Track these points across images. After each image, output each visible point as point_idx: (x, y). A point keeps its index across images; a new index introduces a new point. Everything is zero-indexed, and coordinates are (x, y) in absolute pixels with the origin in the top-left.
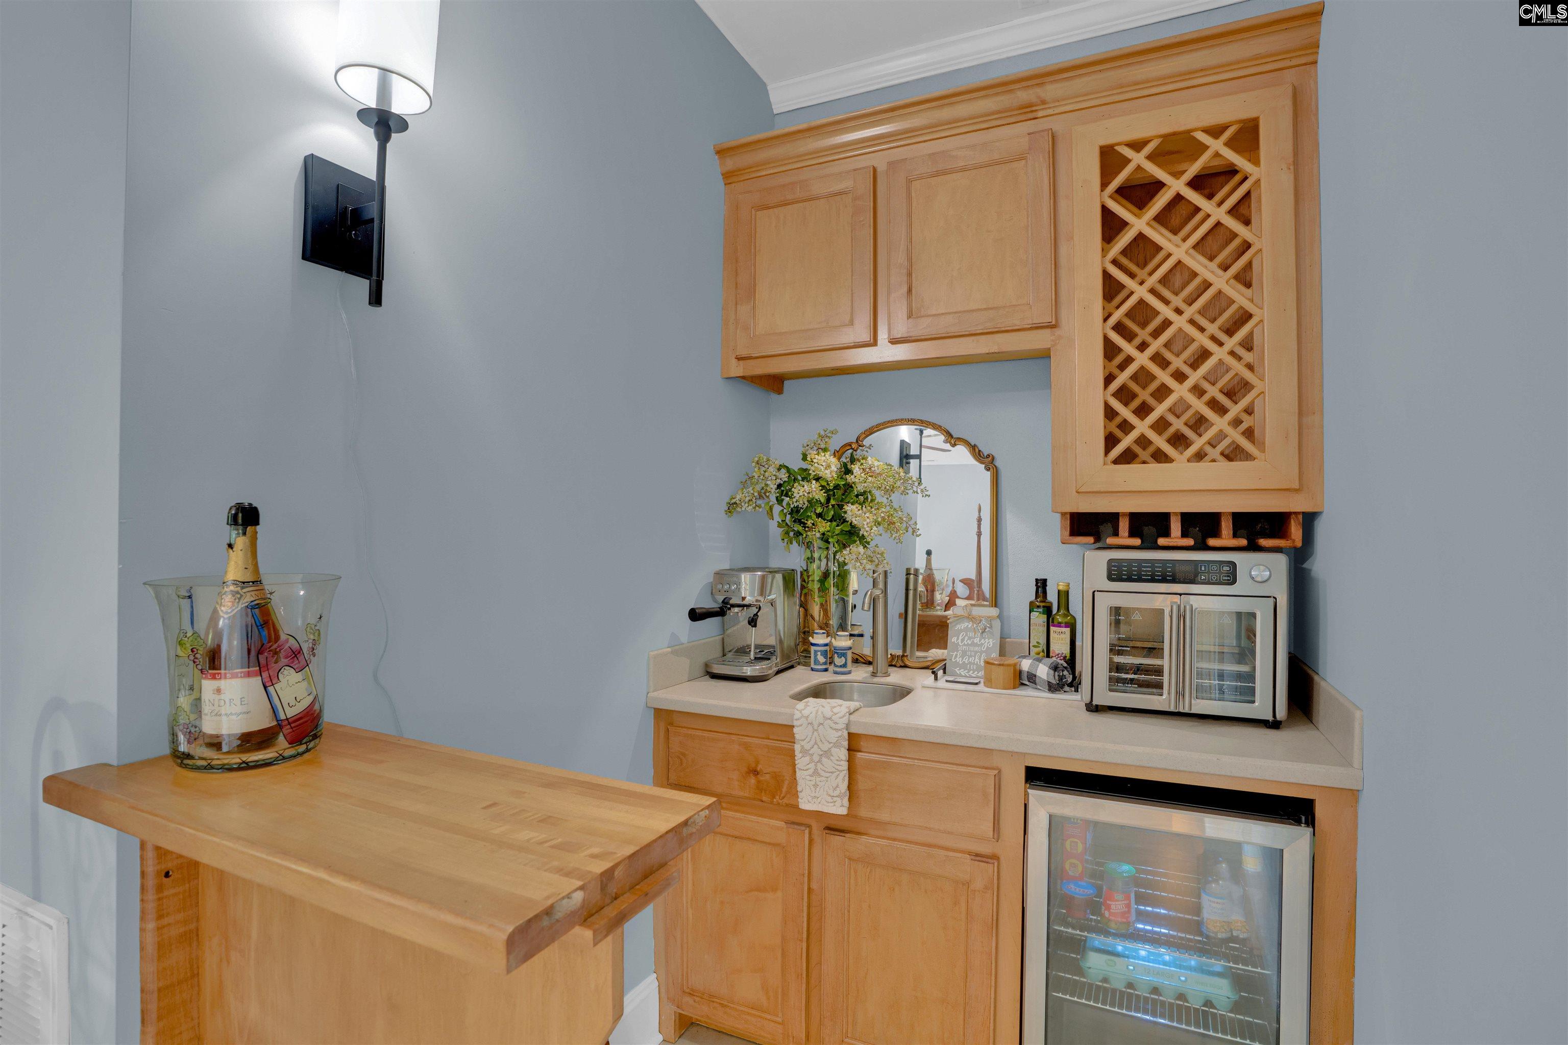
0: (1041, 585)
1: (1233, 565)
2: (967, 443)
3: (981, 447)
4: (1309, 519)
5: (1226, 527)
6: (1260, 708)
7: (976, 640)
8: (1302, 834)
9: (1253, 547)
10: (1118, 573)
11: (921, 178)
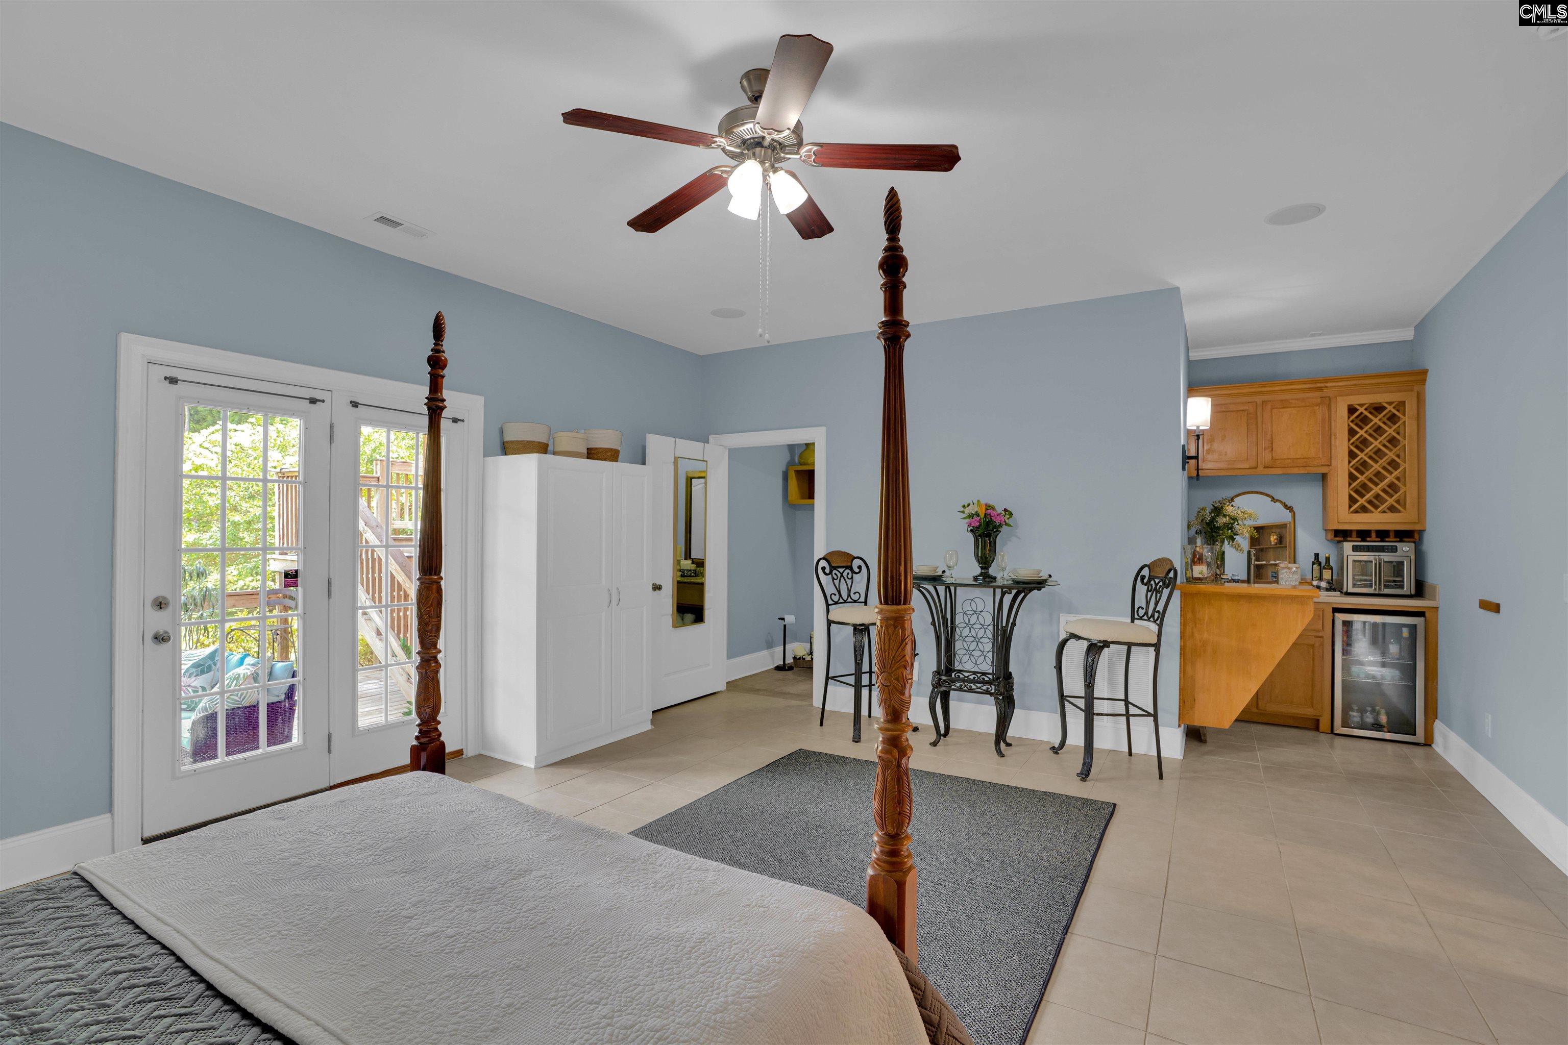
0: (1317, 555)
1: (1396, 546)
2: (1281, 502)
3: (1287, 503)
4: (1421, 532)
5: (1392, 535)
6: (1406, 590)
7: (1291, 576)
8: (1422, 619)
9: (1401, 541)
10: (1355, 549)
11: (1277, 408)
